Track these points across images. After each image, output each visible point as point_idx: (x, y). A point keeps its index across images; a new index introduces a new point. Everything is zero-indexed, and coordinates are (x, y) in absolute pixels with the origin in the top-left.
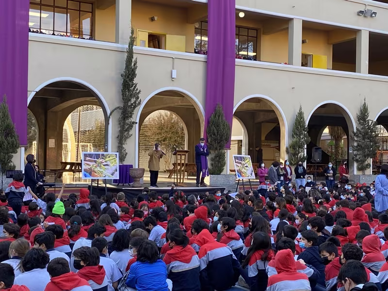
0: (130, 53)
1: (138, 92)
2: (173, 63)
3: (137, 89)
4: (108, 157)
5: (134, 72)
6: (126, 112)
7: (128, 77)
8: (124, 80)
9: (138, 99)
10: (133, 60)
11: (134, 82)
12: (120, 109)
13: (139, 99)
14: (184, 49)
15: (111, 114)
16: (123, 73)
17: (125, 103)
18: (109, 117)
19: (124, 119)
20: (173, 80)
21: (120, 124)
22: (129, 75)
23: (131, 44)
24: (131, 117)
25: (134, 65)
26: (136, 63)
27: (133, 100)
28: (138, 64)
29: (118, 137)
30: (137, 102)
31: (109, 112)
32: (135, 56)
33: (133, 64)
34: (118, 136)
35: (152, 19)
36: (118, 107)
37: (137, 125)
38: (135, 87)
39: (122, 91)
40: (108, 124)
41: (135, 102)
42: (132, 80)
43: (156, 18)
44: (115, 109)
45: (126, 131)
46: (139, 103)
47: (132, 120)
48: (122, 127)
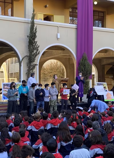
0: (33, 23)
1: (38, 46)
2: (58, 30)
3: (37, 45)
4: (18, 86)
5: (35, 35)
6: (31, 59)
7: (32, 38)
8: (29, 39)
9: (38, 50)
10: (35, 27)
11: (36, 41)
12: (28, 57)
13: (38, 51)
15: (22, 60)
16: (29, 35)
17: (30, 53)
18: (21, 62)
19: (30, 63)
20: (58, 39)
21: (27, 66)
22: (32, 36)
23: (33, 18)
24: (34, 61)
25: (35, 30)
26: (36, 29)
27: (35, 51)
29: (27, 74)
30: (37, 53)
31: (21, 59)
32: (35, 25)
33: (34, 30)
34: (27, 73)
35: (46, 7)
36: (26, 56)
37: (38, 66)
38: (36, 43)
39: (28, 46)
40: (21, 66)
41: (36, 52)
42: (34, 39)
43: (48, 6)
44: (25, 57)
45: (31, 70)
46: (39, 53)
47: (35, 63)
48: (29, 67)
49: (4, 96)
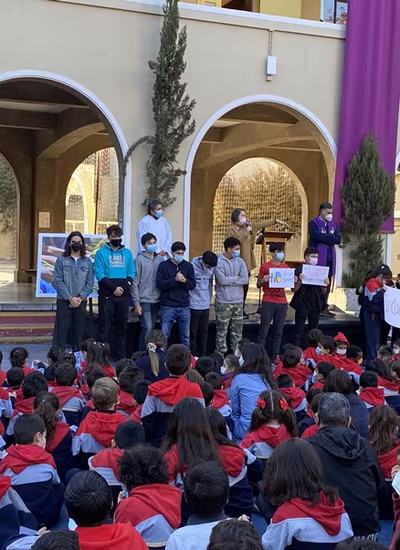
0: (172, 16)
1: (188, 103)
2: (270, 43)
3: (187, 98)
5: (181, 59)
6: (161, 149)
7: (166, 71)
8: (158, 76)
9: (189, 118)
10: (179, 32)
11: (181, 82)
12: (150, 142)
13: (191, 121)
14: (299, 11)
15: (129, 153)
16: (156, 61)
17: (158, 128)
18: (127, 161)
19: (157, 165)
20: (269, 78)
21: (149, 175)
22: (169, 64)
24: (172, 159)
25: (181, 43)
26: (185, 38)
27: (177, 122)
28: (188, 41)
29: (144, 204)
30: (186, 127)
31: (125, 149)
32: (181, 24)
33: (177, 42)
34: (146, 201)
36: (146, 139)
37: (186, 181)
38: (182, 93)
39: (154, 102)
40: (125, 174)
41: (182, 126)
42: (176, 75)
44: (140, 142)
45: (162, 190)
46: (192, 130)
47: (176, 166)
48: (154, 182)
49: (45, 282)
